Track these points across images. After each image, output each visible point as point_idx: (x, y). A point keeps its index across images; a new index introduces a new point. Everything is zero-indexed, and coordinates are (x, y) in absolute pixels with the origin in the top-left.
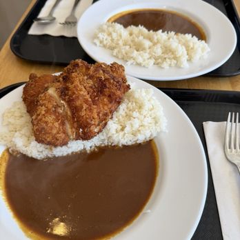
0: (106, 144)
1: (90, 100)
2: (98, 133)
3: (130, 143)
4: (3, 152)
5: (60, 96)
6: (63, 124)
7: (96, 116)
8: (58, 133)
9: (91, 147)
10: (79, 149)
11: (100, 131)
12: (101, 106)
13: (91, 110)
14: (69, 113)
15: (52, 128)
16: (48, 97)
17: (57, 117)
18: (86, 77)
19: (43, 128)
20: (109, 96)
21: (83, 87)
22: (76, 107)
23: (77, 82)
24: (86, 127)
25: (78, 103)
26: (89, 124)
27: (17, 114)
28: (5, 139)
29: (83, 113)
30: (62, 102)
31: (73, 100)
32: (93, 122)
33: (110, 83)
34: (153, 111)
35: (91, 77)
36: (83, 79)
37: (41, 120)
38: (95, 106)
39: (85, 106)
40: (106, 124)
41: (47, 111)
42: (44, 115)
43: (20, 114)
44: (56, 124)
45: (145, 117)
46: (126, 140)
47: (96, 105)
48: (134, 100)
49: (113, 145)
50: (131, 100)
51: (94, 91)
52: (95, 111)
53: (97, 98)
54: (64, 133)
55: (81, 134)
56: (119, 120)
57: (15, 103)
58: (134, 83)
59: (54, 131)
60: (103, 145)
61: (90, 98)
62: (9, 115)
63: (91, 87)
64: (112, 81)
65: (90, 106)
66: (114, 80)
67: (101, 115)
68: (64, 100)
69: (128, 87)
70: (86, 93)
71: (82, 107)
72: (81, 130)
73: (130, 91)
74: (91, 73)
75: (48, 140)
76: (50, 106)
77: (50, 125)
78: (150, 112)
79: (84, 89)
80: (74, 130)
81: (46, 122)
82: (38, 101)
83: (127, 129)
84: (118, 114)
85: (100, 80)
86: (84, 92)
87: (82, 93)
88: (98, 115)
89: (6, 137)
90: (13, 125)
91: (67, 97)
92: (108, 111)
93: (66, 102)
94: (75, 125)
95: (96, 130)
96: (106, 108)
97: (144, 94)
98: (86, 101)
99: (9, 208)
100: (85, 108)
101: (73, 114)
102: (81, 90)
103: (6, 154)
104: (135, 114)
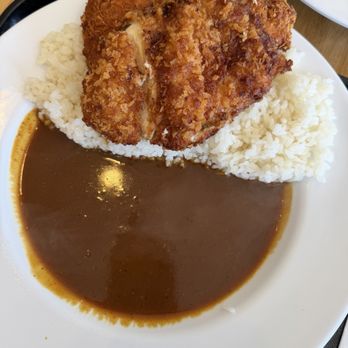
0: (203, 161)
1: (202, 78)
2: (195, 144)
3: (245, 176)
4: (29, 114)
5: (147, 52)
6: (137, 108)
7: (201, 116)
8: (124, 123)
9: (175, 158)
10: (154, 155)
11: (200, 141)
12: (219, 96)
13: (196, 102)
14: (154, 93)
15: (114, 111)
16: (123, 45)
17: (130, 93)
18: (210, 23)
19: (100, 107)
20: (243, 80)
21: (196, 45)
22: (169, 86)
23: (188, 32)
24: (177, 129)
25: (177, 79)
26: (184, 126)
27: (66, 50)
28: (35, 92)
29: (179, 103)
30: (147, 65)
31: (168, 70)
32: (192, 126)
33: (255, 52)
34: (315, 134)
35: (220, 25)
36: (203, 25)
37: (99, 88)
38: (207, 95)
39: (187, 91)
40: (215, 132)
41: (115, 75)
42: (106, 81)
43: (70, 52)
44: (125, 107)
45: (296, 141)
46: (240, 171)
47: (210, 92)
48: (288, 97)
49: (214, 167)
50: (282, 93)
51: (216, 61)
52: (204, 104)
53: (216, 78)
54: (135, 125)
55: (163, 138)
56: (243, 128)
57: (67, 26)
58: (303, 54)
59: (118, 118)
60: (196, 161)
61: (204, 74)
62: (52, 46)
63: (213, 49)
64: (260, 49)
65: (198, 91)
66: (266, 48)
67: (212, 114)
68: (152, 62)
69: (288, 65)
70: (199, 61)
71: (181, 92)
72: (166, 132)
73: (288, 73)
74: (225, 16)
75: (104, 129)
76: (122, 67)
77: (113, 104)
78: (308, 134)
79: (197, 51)
80: (153, 126)
81: (107, 98)
82: (103, 46)
83: (251, 153)
84: (246, 117)
85: (238, 38)
86: (194, 59)
87: (191, 59)
88: (206, 114)
89: (37, 89)
90: (54, 69)
91: (159, 58)
92: (229, 110)
93: (155, 68)
94: (159, 119)
95: (193, 139)
96: (227, 103)
97: (312, 91)
98: (193, 79)
99: (17, 214)
100: (186, 95)
101: (160, 97)
102: (190, 52)
103: (34, 118)
104: (279, 130)
